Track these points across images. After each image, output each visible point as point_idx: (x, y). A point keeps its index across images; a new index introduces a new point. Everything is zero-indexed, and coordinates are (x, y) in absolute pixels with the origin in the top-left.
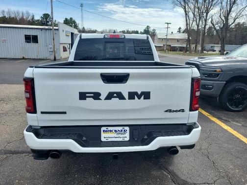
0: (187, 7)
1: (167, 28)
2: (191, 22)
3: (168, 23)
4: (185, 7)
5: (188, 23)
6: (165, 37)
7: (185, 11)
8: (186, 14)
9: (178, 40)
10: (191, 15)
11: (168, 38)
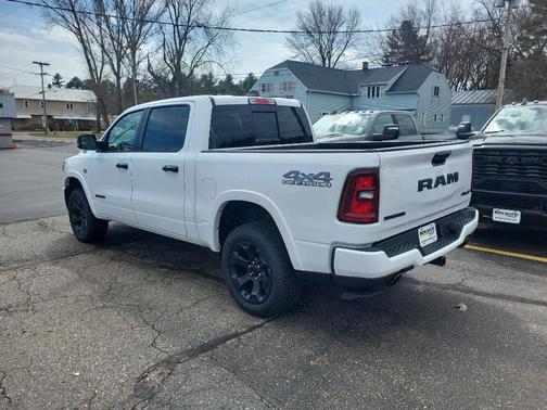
0: (82, 30)
1: (42, 74)
3: (41, 64)
4: (79, 29)
5: (93, 67)
6: (40, 97)
7: (82, 41)
8: (85, 48)
9: (70, 105)
10: (95, 48)
11: (46, 98)
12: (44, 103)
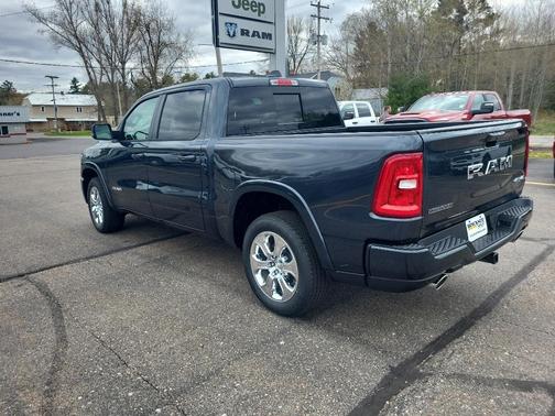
0: (84, 49)
1: (53, 85)
2: (98, 76)
3: (51, 77)
4: (80, 49)
5: (93, 77)
6: (52, 103)
7: (83, 56)
8: (86, 62)
9: (79, 109)
10: (95, 63)
11: (57, 103)
12: (56, 108)
